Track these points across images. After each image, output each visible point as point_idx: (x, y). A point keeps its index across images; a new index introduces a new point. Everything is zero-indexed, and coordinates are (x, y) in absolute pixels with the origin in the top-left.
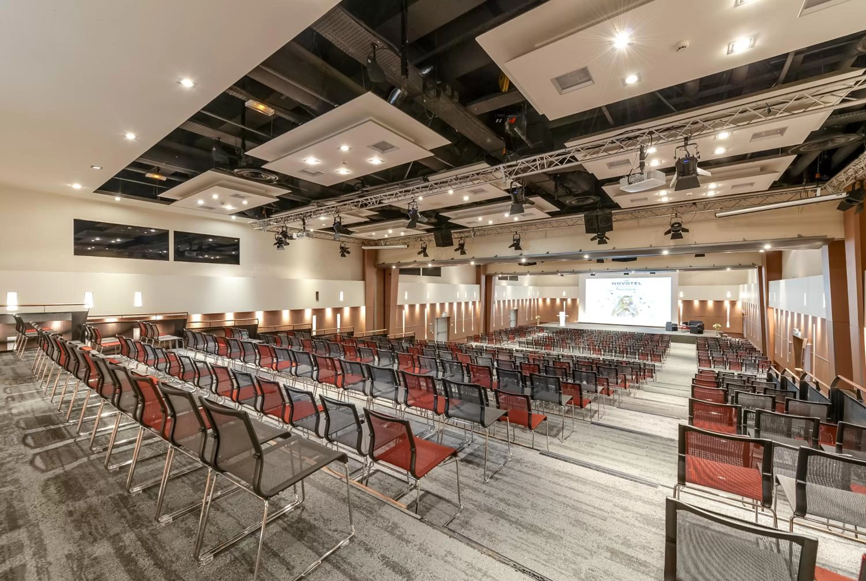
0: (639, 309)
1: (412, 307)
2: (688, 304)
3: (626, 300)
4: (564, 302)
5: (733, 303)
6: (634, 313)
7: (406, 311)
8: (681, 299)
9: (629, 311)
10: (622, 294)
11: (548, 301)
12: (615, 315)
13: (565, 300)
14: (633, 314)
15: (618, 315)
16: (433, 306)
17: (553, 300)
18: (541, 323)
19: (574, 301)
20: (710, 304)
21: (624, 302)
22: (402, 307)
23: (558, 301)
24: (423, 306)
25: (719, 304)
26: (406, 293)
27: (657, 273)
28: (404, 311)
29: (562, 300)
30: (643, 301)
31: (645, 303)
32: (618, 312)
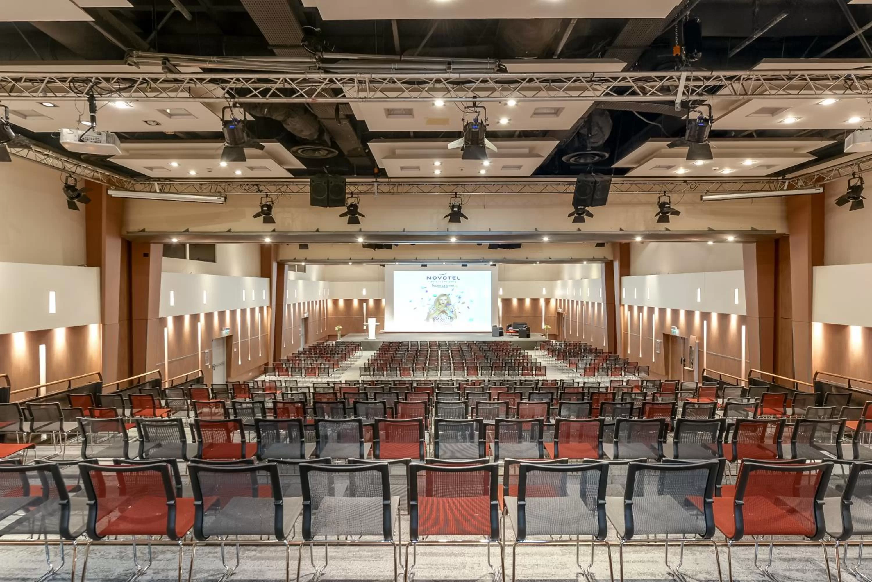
0: (457, 312)
1: (179, 320)
2: (507, 302)
3: (443, 300)
4: (365, 304)
5: (547, 301)
6: (452, 315)
7: (169, 330)
8: (500, 296)
9: (446, 313)
10: (440, 291)
11: (341, 303)
12: (431, 320)
13: (366, 301)
14: (451, 318)
15: (434, 319)
16: (209, 316)
17: (348, 302)
18: (342, 336)
19: (377, 302)
20: (528, 302)
21: (441, 302)
22: (163, 322)
23: (356, 303)
24: (195, 318)
25: (535, 301)
26: (172, 293)
27: (469, 265)
28: (166, 330)
29: (362, 301)
30: (462, 300)
31: (464, 303)
32: (435, 315)
